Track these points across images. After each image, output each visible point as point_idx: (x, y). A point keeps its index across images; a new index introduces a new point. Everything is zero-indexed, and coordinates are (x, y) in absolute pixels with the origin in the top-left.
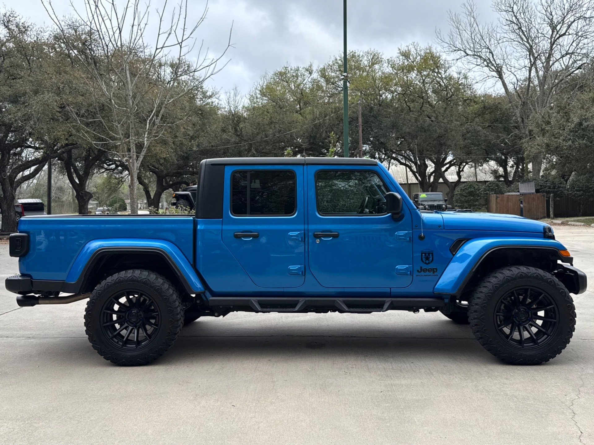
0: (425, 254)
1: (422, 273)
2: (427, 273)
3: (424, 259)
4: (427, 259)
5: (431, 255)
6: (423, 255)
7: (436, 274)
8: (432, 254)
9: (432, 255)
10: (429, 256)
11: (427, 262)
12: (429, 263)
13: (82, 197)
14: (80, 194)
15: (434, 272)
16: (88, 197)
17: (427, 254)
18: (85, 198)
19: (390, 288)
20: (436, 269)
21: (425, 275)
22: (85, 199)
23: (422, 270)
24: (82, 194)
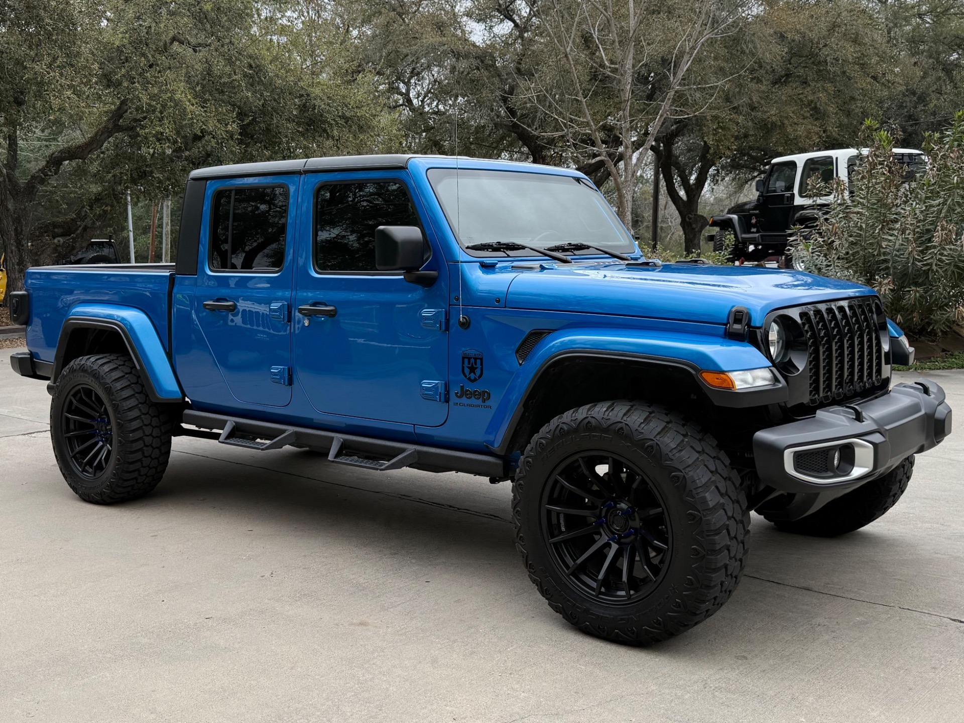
0: (469, 359)
1: (464, 400)
2: (473, 401)
3: (467, 371)
4: (472, 369)
5: (478, 361)
6: (466, 361)
7: (487, 403)
8: (481, 359)
9: (482, 364)
10: (476, 364)
11: (472, 376)
12: (475, 380)
13: (690, 224)
14: (687, 220)
15: (484, 401)
16: (699, 225)
17: (472, 360)
18: (694, 226)
19: (414, 425)
20: (489, 394)
21: (470, 405)
22: (693, 229)
23: (464, 393)
24: (690, 219)
